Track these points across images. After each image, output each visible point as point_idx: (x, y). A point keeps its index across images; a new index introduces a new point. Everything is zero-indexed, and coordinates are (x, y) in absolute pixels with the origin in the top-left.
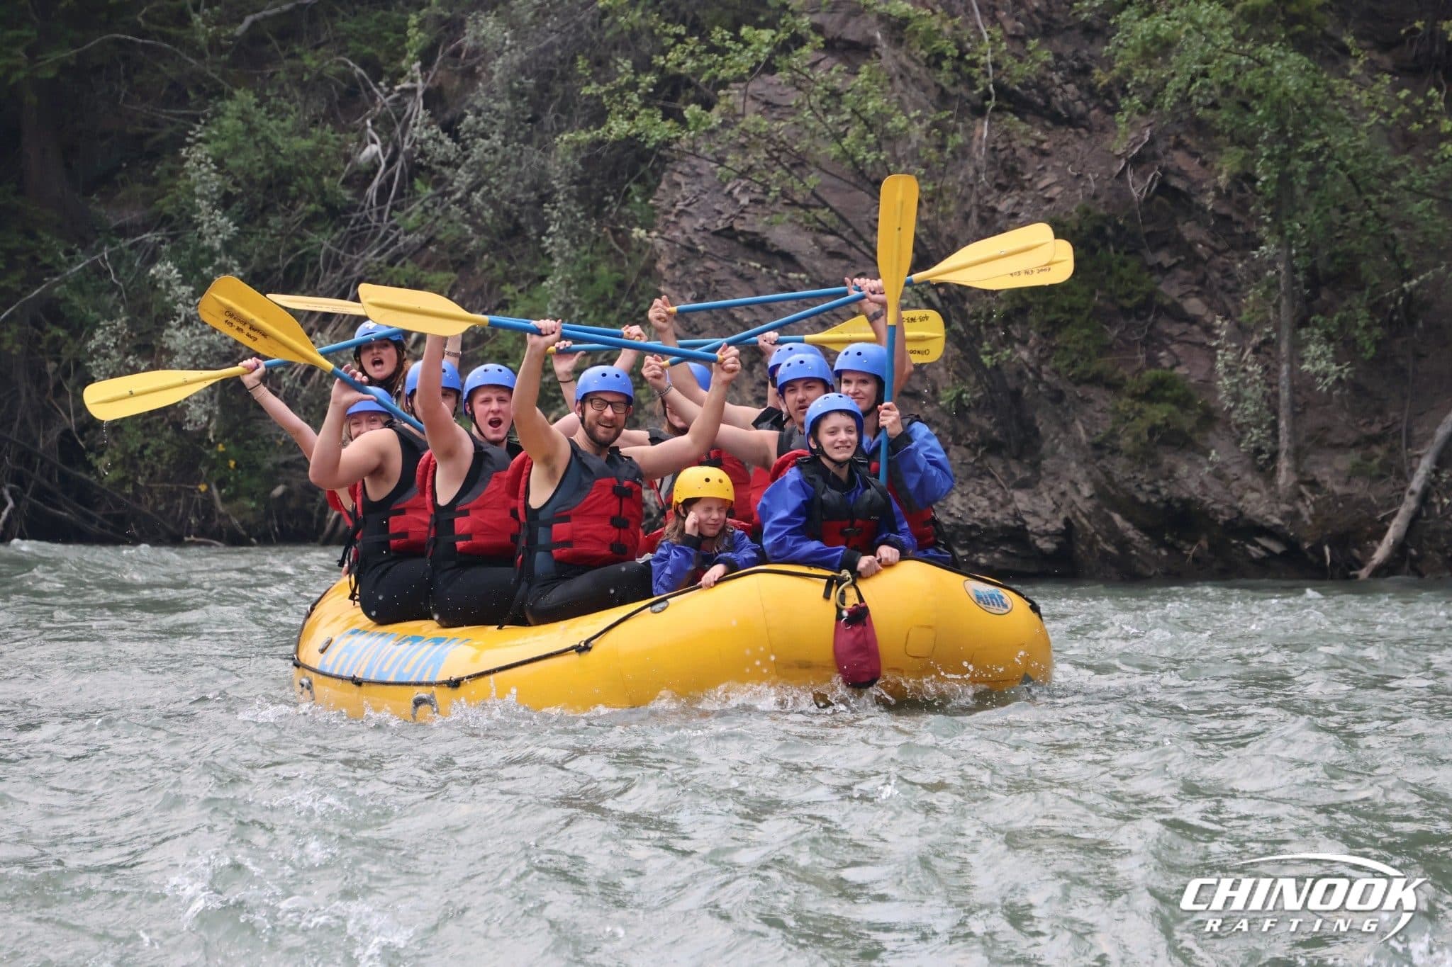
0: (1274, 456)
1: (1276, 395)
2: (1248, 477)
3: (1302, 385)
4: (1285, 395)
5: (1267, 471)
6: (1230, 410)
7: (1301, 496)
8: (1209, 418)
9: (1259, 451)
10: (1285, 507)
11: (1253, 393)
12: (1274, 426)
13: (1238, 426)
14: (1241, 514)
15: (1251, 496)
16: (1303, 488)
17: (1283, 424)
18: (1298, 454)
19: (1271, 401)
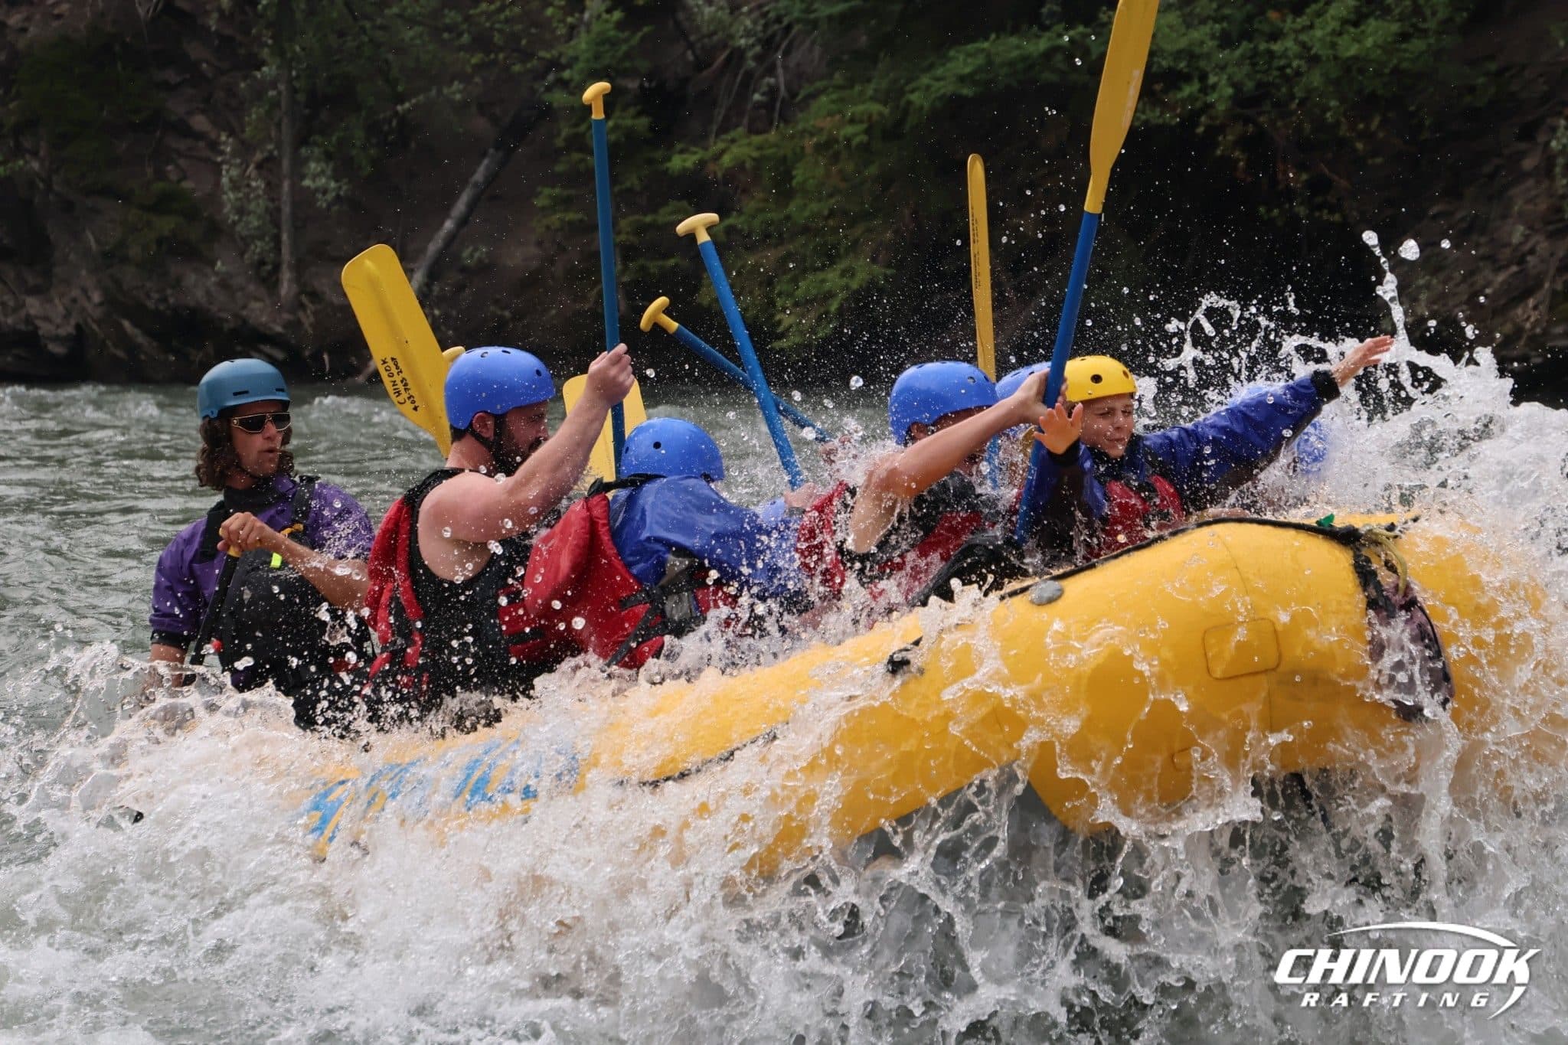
0: (277, 267)
1: (279, 210)
2: (252, 287)
3: (303, 199)
4: (286, 210)
5: (269, 281)
6: (234, 223)
7: (302, 306)
8: (216, 230)
9: (262, 263)
10: (286, 316)
11: (258, 206)
12: (277, 239)
13: (242, 238)
14: (245, 321)
15: (255, 305)
16: (304, 299)
17: (285, 237)
18: (299, 267)
19: (273, 216)
